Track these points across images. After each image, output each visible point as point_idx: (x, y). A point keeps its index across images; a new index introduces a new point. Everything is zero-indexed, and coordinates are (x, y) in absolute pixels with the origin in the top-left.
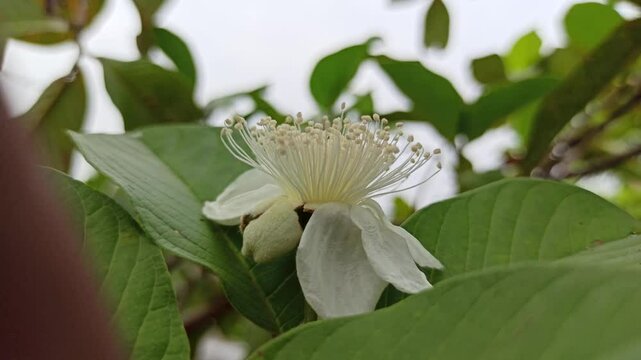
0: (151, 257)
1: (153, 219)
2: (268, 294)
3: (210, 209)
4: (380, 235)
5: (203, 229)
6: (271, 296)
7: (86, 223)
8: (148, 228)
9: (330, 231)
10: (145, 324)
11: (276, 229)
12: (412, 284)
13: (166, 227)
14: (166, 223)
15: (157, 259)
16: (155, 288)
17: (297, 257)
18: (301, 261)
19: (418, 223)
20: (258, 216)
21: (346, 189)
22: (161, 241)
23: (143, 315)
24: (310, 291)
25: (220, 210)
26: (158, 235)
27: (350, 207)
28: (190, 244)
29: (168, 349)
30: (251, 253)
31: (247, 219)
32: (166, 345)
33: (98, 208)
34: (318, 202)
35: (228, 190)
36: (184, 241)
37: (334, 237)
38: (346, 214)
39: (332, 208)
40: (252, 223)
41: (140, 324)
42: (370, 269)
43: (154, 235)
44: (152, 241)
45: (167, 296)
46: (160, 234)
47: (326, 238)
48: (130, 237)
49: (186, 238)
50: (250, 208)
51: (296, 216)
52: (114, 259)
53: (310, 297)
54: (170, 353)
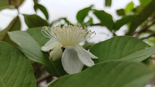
0: (27, 62)
1: (27, 52)
2: (57, 68)
3: (43, 48)
4: (82, 53)
5: (41, 53)
6: (58, 69)
7: (11, 54)
8: (26, 55)
9: (70, 53)
10: (26, 78)
11: (57, 53)
12: (90, 64)
13: (31, 54)
14: (31, 53)
15: (28, 62)
16: (28, 69)
17: (62, 60)
18: (63, 61)
19: (93, 49)
20: (53, 50)
21: (74, 42)
22: (29, 58)
23: (25, 76)
24: (65, 68)
25: (45, 48)
26: (28, 56)
27: (75, 47)
28: (37, 58)
29: (31, 83)
30: (51, 59)
31: (51, 51)
32: (31, 82)
33: (14, 50)
34: (67, 46)
35: (47, 43)
36: (36, 57)
37: (71, 54)
38: (74, 48)
39: (70, 47)
40: (51, 52)
41: (25, 78)
42: (80, 61)
43: (27, 56)
44: (27, 58)
45: (31, 71)
46: (29, 56)
47: (69, 54)
48: (22, 57)
49: (36, 56)
50: (51, 48)
51: (61, 49)
52: (18, 62)
53: (65, 69)
54: (32, 84)
